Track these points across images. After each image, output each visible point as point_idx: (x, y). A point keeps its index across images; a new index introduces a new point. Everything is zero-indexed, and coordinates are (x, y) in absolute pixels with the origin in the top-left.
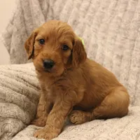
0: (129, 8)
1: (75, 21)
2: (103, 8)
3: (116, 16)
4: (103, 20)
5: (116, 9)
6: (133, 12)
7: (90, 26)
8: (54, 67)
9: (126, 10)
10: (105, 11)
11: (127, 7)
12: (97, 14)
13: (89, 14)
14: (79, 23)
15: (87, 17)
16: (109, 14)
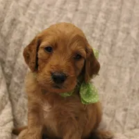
0: (80, 8)
1: (14, 20)
2: (49, 5)
3: (65, 16)
4: (48, 20)
5: (64, 7)
6: (86, 13)
7: (31, 27)
8: (66, 82)
9: (77, 10)
10: (50, 9)
11: (77, 5)
12: (41, 12)
13: (30, 11)
14: (20, 22)
15: (27, 15)
16: (56, 13)
